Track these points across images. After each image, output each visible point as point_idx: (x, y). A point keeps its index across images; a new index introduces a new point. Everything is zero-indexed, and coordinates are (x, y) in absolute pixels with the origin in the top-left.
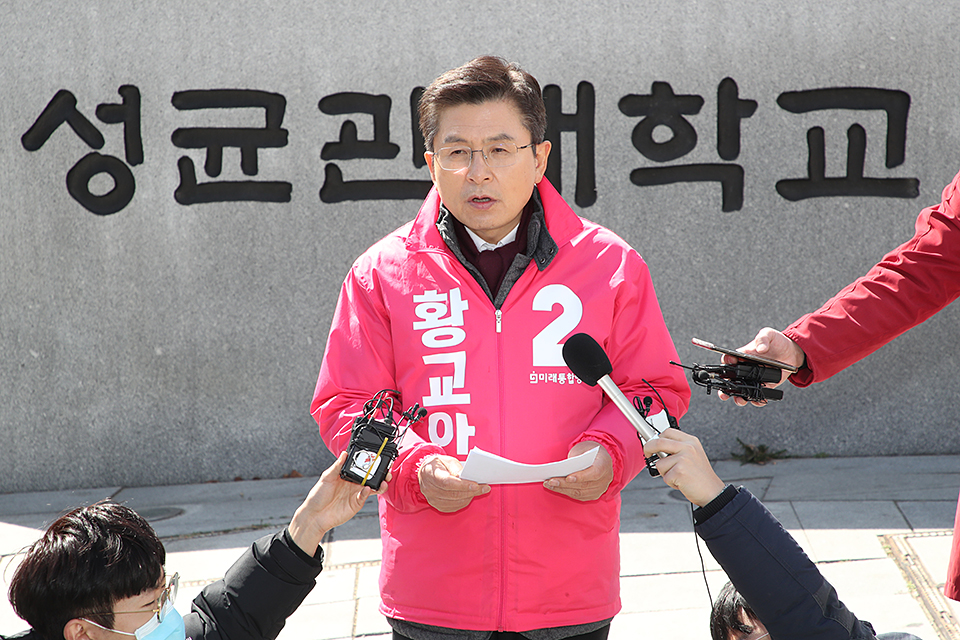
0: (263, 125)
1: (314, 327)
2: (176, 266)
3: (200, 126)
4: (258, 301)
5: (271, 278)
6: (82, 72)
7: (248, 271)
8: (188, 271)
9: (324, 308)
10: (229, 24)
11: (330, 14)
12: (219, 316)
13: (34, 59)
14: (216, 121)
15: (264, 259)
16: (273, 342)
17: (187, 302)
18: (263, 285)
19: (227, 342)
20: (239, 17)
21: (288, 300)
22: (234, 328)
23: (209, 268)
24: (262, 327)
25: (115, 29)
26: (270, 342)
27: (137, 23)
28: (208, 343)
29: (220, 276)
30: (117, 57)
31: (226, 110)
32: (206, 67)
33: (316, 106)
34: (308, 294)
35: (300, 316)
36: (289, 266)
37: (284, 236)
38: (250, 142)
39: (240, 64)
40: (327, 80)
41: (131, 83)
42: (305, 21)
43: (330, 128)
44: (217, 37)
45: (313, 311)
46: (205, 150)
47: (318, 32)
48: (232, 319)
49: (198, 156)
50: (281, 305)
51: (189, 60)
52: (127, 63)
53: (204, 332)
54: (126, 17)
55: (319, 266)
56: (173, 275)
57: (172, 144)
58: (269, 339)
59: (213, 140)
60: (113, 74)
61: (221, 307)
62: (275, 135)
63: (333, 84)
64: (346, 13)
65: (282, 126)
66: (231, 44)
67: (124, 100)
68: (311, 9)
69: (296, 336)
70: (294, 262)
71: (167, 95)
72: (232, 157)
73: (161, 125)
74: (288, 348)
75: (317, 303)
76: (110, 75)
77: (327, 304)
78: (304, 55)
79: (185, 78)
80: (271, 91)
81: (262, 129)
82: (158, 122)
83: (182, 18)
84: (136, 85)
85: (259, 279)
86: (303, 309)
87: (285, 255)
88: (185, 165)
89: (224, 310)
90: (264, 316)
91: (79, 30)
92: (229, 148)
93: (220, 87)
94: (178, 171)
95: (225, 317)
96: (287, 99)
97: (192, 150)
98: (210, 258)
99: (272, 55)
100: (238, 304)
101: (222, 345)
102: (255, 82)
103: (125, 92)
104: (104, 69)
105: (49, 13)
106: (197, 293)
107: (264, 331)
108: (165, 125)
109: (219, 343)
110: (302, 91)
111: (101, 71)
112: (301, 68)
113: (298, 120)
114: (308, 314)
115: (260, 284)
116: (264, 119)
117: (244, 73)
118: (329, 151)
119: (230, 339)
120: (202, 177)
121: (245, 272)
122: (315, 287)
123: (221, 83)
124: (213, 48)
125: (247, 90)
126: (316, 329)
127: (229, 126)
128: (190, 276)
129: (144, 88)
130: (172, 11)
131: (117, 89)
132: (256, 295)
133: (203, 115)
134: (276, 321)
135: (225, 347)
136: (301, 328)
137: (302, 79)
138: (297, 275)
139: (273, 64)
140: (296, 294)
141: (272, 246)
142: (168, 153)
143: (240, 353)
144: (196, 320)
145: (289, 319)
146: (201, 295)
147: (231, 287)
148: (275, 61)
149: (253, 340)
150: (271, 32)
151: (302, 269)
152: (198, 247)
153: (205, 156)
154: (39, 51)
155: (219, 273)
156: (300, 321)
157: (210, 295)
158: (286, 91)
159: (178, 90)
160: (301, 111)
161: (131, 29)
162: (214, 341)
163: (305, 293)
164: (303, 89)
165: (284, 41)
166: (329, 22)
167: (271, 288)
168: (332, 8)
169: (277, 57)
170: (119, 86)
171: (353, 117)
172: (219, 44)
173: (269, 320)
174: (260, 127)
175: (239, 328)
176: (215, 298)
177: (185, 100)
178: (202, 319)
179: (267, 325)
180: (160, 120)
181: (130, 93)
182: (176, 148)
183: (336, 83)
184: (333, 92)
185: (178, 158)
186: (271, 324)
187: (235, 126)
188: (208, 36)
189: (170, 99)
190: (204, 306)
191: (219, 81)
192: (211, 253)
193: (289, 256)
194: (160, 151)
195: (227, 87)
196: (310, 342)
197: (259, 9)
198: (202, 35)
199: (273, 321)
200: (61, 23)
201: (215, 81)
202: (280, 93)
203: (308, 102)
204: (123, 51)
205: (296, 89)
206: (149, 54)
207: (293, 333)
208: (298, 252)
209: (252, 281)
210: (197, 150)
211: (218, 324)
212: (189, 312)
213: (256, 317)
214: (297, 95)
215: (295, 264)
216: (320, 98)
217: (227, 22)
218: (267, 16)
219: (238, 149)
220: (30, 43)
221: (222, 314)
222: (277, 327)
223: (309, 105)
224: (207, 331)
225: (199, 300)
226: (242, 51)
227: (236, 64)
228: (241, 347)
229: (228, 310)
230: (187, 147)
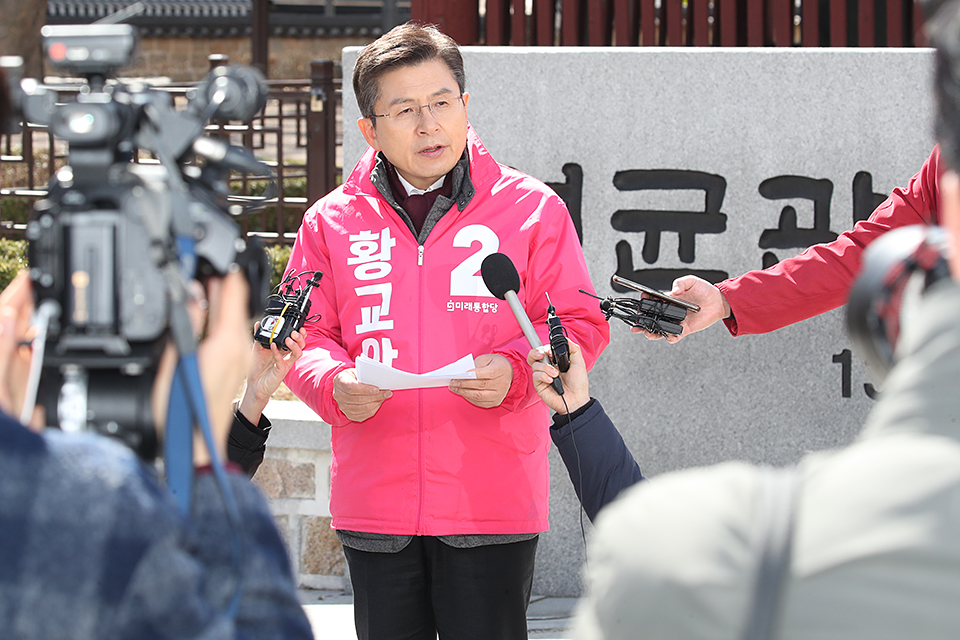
0: (702, 208)
1: (745, 431)
2: (609, 358)
3: (639, 208)
4: (689, 401)
5: (703, 376)
6: (528, 148)
7: (680, 367)
8: (620, 364)
9: (755, 411)
10: (674, 100)
11: (774, 91)
12: (649, 415)
13: (484, 134)
14: (655, 203)
15: (697, 354)
16: (702, 446)
17: (618, 399)
18: (695, 383)
19: (656, 444)
20: (684, 93)
21: (719, 401)
22: (663, 429)
23: (642, 362)
24: (692, 430)
25: (562, 104)
26: (699, 446)
27: (584, 98)
28: (638, 444)
29: (652, 371)
30: (562, 134)
31: (666, 192)
32: (648, 146)
33: (757, 190)
34: (740, 395)
35: (731, 418)
36: (721, 364)
37: (718, 330)
38: (688, 226)
39: (682, 142)
40: (769, 162)
41: (575, 161)
42: (749, 98)
43: (769, 213)
44: (661, 113)
45: (745, 414)
46: (643, 234)
47: (761, 110)
48: (662, 418)
49: (636, 241)
50: (712, 406)
51: (632, 138)
52: (571, 140)
53: (633, 432)
54: (574, 92)
55: (752, 364)
56: (605, 369)
57: (611, 226)
58: (699, 442)
59: (651, 223)
60: (558, 152)
61: (652, 405)
62: (713, 220)
63: (775, 166)
64: (790, 90)
65: (721, 211)
66: (674, 121)
67: (567, 179)
68: (756, 86)
69: (726, 442)
70: (728, 359)
71: (608, 175)
72: (669, 241)
73: (601, 206)
74: (717, 454)
75: (748, 405)
76: (555, 153)
77: (759, 406)
78: (746, 134)
79: (628, 157)
80: (712, 172)
81: (701, 213)
82: (599, 203)
83: (627, 94)
84: (579, 163)
85: (691, 377)
86: (734, 411)
87: (719, 352)
88: (623, 249)
89: (655, 409)
90: (694, 417)
91: (528, 105)
92: (667, 233)
93: (661, 167)
94: (616, 256)
95: (655, 416)
96: (728, 181)
97: (631, 234)
98: (643, 352)
99: (715, 133)
100: (669, 403)
101: (651, 447)
102: (696, 162)
103: (569, 171)
104: (549, 145)
105: (501, 87)
106: (629, 388)
107: (694, 434)
108: (605, 207)
109: (648, 445)
110: (743, 173)
111: (546, 148)
112: (743, 148)
113: (738, 204)
114: (739, 417)
115: (692, 381)
116: (704, 202)
117: (687, 153)
118: (768, 238)
119: (659, 441)
120: (639, 263)
121: (677, 368)
122: (747, 387)
123: (663, 163)
124: (657, 125)
125: (688, 171)
126: (747, 434)
127: (668, 209)
128: (622, 370)
129: (587, 166)
130: (618, 86)
131: (561, 168)
132: (687, 394)
133: (643, 197)
134: (706, 423)
135: (654, 449)
136: (732, 432)
137: (743, 161)
138: (730, 374)
139: (716, 144)
140: (728, 394)
141: (705, 341)
142: (607, 237)
143: (668, 458)
144: (626, 418)
145: (720, 422)
146: (633, 391)
147: (663, 383)
148: (717, 140)
149: (682, 444)
150: (715, 109)
151: (734, 367)
152: (632, 339)
153: (643, 240)
154: (489, 126)
155: (651, 368)
156: (730, 424)
157: (642, 392)
158: (727, 173)
159: (620, 170)
160: (741, 195)
161: (577, 104)
162: (643, 442)
163: (737, 394)
164: (744, 171)
165: (727, 119)
166: (773, 99)
167: (702, 387)
168: (777, 84)
169: (719, 136)
170: (563, 164)
171: (793, 202)
172: (662, 121)
173: (700, 422)
174: (699, 210)
175: (669, 429)
176: (646, 395)
177: (626, 180)
178: (632, 418)
179: (697, 427)
180: (602, 199)
181: (573, 172)
182: (615, 231)
183: (778, 165)
184: (774, 175)
185: (617, 242)
186: (701, 426)
187: (674, 209)
188: (653, 113)
189: (612, 178)
190: (634, 404)
191: (660, 160)
192: (645, 346)
193: (722, 353)
194: (599, 234)
195: (668, 167)
196: (740, 449)
197: (704, 85)
198: (646, 112)
199: (703, 423)
200: (511, 98)
201: (657, 160)
202: (721, 175)
203: (748, 185)
204: (569, 127)
205: (737, 171)
206: (594, 131)
207: (723, 437)
208: (731, 348)
209: (683, 378)
210: (635, 234)
211: (648, 423)
212: (620, 410)
213: (686, 418)
214: (737, 177)
215: (728, 362)
216: (761, 181)
217: (671, 98)
218: (712, 92)
219: (676, 234)
220: (481, 119)
221: (652, 413)
222: (707, 430)
223: (749, 189)
224: (637, 431)
225: (630, 397)
226: (685, 129)
227: (679, 143)
228: (670, 450)
229: (659, 409)
230: (626, 230)
